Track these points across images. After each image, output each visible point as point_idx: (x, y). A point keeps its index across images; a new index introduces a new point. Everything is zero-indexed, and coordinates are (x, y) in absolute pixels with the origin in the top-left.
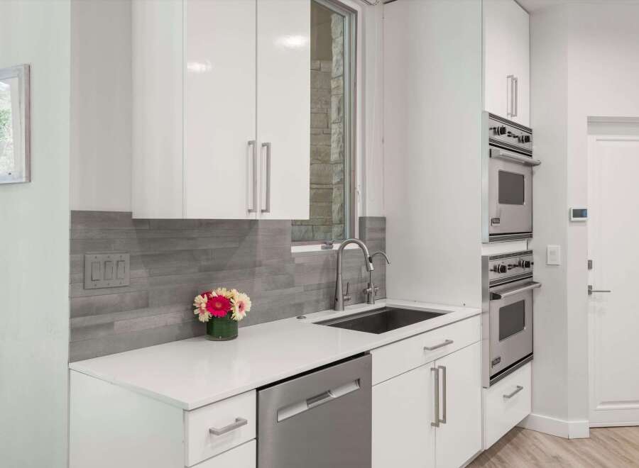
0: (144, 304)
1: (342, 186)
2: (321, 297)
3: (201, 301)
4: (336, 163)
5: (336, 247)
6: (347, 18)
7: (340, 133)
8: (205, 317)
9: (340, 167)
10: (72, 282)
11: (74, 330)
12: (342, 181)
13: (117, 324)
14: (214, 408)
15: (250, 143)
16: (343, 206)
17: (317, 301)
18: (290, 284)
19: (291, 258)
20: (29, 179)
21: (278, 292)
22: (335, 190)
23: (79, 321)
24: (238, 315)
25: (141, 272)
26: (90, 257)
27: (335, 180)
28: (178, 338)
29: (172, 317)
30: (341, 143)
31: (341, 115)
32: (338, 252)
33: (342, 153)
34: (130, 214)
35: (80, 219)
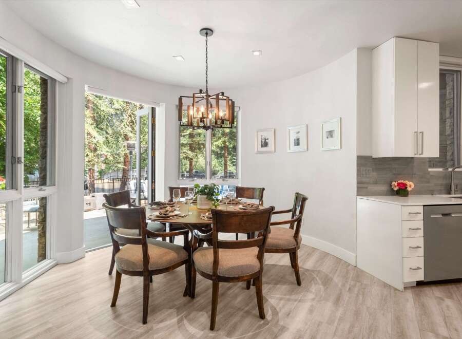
0: (376, 183)
1: (453, 144)
2: (443, 188)
3: (395, 183)
4: (449, 135)
5: (450, 170)
6: (455, 75)
7: (451, 123)
8: (396, 189)
9: (451, 137)
10: (357, 175)
11: (358, 188)
12: (453, 143)
13: (369, 188)
14: (410, 207)
15: (415, 132)
16: (453, 153)
17: (441, 190)
18: (428, 182)
19: (429, 172)
20: (341, 148)
21: (422, 185)
22: (448, 147)
23: (360, 185)
24: (409, 189)
25: (375, 174)
26: (362, 168)
27: (449, 142)
28: (386, 195)
29: (384, 188)
30: (452, 127)
31: (452, 114)
32: (451, 172)
33: (453, 131)
34: (371, 156)
35: (359, 158)
